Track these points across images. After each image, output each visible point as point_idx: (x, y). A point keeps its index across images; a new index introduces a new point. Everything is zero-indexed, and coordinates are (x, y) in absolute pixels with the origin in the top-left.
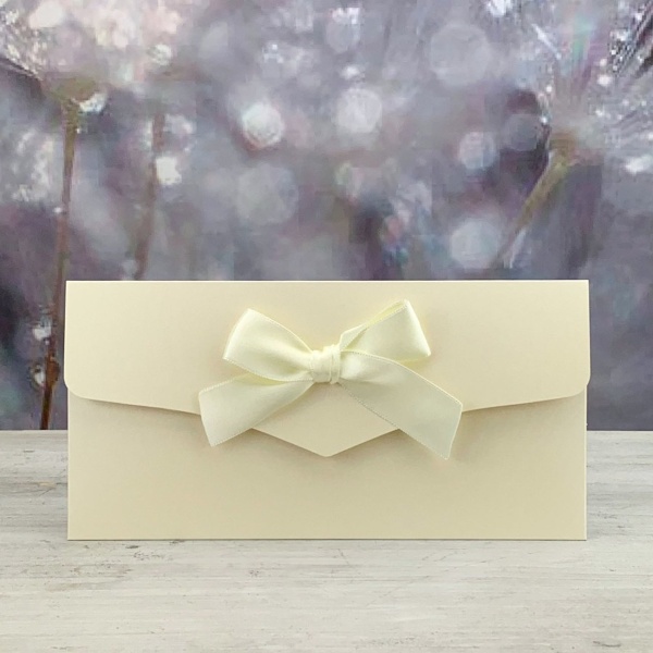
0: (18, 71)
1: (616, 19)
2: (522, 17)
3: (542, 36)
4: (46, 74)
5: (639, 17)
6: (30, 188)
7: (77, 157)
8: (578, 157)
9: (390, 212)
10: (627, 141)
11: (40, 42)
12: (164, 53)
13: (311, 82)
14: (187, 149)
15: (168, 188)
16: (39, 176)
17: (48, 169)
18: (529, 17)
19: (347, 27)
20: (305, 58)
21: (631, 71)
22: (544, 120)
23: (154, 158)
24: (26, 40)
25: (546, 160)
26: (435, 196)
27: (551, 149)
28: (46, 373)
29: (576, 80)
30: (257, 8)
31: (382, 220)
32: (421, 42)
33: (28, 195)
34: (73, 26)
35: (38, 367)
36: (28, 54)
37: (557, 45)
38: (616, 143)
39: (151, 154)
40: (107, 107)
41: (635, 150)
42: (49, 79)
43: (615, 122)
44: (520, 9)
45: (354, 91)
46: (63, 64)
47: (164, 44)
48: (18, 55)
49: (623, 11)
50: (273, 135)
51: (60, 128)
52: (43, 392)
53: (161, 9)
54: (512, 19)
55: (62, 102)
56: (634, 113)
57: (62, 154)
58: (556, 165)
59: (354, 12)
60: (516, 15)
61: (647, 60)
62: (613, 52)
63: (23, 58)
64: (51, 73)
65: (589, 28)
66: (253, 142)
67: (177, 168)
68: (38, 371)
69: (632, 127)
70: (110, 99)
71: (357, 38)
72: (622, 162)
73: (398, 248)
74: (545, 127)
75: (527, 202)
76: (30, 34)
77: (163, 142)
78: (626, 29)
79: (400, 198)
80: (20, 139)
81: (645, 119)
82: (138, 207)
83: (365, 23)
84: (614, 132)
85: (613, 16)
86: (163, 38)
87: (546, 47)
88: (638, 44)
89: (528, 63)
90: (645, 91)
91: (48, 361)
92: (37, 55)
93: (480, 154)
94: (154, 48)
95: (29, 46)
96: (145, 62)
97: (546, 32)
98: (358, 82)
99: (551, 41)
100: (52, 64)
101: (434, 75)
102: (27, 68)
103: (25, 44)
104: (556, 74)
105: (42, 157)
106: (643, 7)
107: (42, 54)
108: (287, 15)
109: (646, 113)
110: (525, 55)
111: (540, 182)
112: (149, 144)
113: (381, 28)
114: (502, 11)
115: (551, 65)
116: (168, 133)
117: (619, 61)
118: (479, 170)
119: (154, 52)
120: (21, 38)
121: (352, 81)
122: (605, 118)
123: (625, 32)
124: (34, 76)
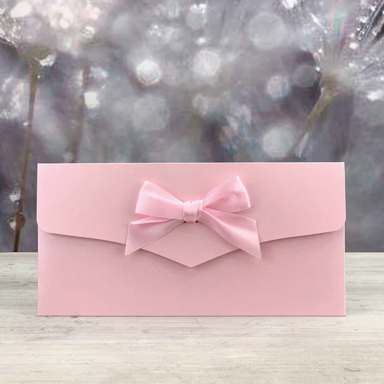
0: (3, 42)
1: (360, 9)
2: (303, 9)
3: (316, 20)
4: (20, 44)
5: (373, 9)
6: (9, 111)
7: (38, 92)
8: (338, 91)
9: (226, 124)
10: (367, 81)
11: (17, 26)
12: (90, 31)
13: (178, 47)
14: (103, 87)
15: (91, 110)
16: (15, 104)
17: (20, 100)
18: (307, 9)
19: (199, 15)
20: (174, 33)
21: (369, 40)
22: (318, 69)
23: (83, 92)
24: (8, 25)
25: (320, 92)
26: (253, 114)
27: (322, 86)
28: (17, 222)
29: (336, 45)
30: (146, 5)
31: (221, 128)
32: (244, 24)
33: (8, 115)
34: (37, 16)
35: (12, 218)
36: (10, 32)
37: (325, 25)
38: (361, 82)
39: (81, 90)
40: (56, 63)
41: (373, 87)
42: (22, 47)
43: (360, 70)
44: (302, 4)
45: (203, 52)
46: (30, 38)
47: (91, 26)
48: (4, 34)
49: (363, 5)
50: (155, 78)
51: (28, 76)
52: (15, 233)
53: (89, 6)
54: (298, 10)
55: (29, 60)
56: (372, 65)
57: (28, 91)
58: (325, 95)
59: (203, 6)
60: (300, 8)
61: (378, 34)
62: (358, 29)
63: (7, 35)
64: (23, 44)
65: (343, 15)
66: (142, 82)
67: (97, 98)
68: (12, 221)
69: (371, 73)
70: (58, 58)
71: (205, 21)
72: (365, 93)
73: (231, 145)
74: (319, 73)
75: (309, 117)
76: (11, 21)
77: (89, 83)
78: (366, 15)
79: (232, 115)
80: (4, 82)
81: (379, 68)
82: (73, 121)
83: (210, 13)
84: (360, 76)
85: (358, 8)
86: (90, 22)
87: (318, 26)
88: (373, 24)
89: (308, 35)
90: (378, 52)
91: (18, 214)
92: (15, 33)
93: (279, 89)
94: (84, 28)
95: (10, 28)
96: (79, 37)
97: (318, 17)
98: (206, 47)
99: (321, 23)
100: (24, 38)
101: (251, 43)
102: (9, 41)
103: (8, 27)
104: (325, 41)
105: (17, 92)
106: (376, 3)
107: (18, 32)
108: (163, 9)
109: (379, 65)
110: (306, 31)
111: (316, 105)
112: (80, 84)
113: (219, 16)
114: (291, 6)
115: (321, 37)
116: (92, 77)
117: (362, 34)
118: (279, 99)
119: (84, 31)
120: (6, 23)
121: (203, 46)
122: (354, 68)
123: (365, 18)
124: (13, 45)
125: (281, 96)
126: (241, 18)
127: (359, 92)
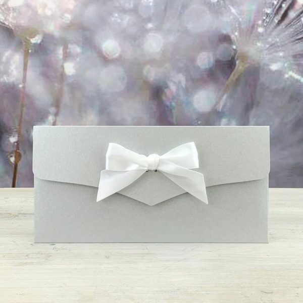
0: (3, 25)
1: (266, 3)
2: (224, 3)
3: (233, 10)
4: (15, 27)
5: (275, 3)
6: (9, 76)
7: (29, 63)
8: (249, 63)
9: (167, 87)
10: (270, 56)
11: (13, 13)
12: (68, 18)
13: (132, 30)
14: (78, 59)
15: (69, 76)
16: (12, 71)
17: (16, 68)
18: (227, 2)
19: (148, 7)
20: (130, 20)
21: (272, 26)
22: (234, 47)
23: (63, 63)
24: (7, 12)
25: (235, 65)
26: (187, 80)
27: (237, 59)
28: (15, 157)
29: (248, 30)
31: (164, 90)
32: (181, 13)
33: (7, 79)
34: (28, 6)
35: (12, 155)
36: (8, 18)
37: (240, 15)
38: (265, 57)
40: (42, 41)
41: (274, 60)
42: (17, 29)
43: (265, 48)
45: (151, 34)
46: (23, 22)
47: (68, 13)
48: (3, 19)
50: (116, 53)
51: (22, 50)
52: (14, 166)
54: (220, 4)
55: (23, 39)
56: (274, 44)
57: (23, 62)
58: (240, 66)
60: (222, 2)
61: (279, 21)
62: (264, 18)
63: (6, 20)
64: (18, 26)
65: (254, 7)
66: (107, 56)
67: (74, 67)
68: (11, 156)
69: (273, 50)
70: (44, 38)
71: (152, 11)
72: (268, 65)
73: (171, 103)
74: (235, 50)
75: (227, 82)
76: (8, 9)
77: (67, 56)
79: (172, 81)
80: (4, 55)
81: (278, 47)
82: (56, 84)
83: (156, 5)
84: (265, 52)
85: (264, 2)
86: (68, 11)
87: (235, 15)
88: (275, 14)
89: (227, 22)
90: (279, 35)
91: (16, 152)
92: (12, 18)
93: (206, 62)
94: (63, 15)
95: (8, 14)
96: (59, 22)
97: (235, 9)
98: (153, 30)
99: (237, 13)
100: (18, 22)
101: (186, 27)
102: (7, 24)
103: (6, 14)
104: (239, 27)
105: (14, 63)
107: (14, 18)
108: (122, 1)
109: (279, 44)
110: (226, 19)
111: (233, 74)
112: (61, 57)
113: (163, 7)
115: (237, 23)
116: (70, 52)
117: (267, 22)
118: (206, 69)
119: (63, 17)
120: (5, 11)
121: (151, 30)
122: (261, 46)
123: (269, 9)
124: (10, 27)
125: (207, 67)
126: (179, 9)
127: (264, 64)
